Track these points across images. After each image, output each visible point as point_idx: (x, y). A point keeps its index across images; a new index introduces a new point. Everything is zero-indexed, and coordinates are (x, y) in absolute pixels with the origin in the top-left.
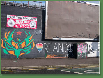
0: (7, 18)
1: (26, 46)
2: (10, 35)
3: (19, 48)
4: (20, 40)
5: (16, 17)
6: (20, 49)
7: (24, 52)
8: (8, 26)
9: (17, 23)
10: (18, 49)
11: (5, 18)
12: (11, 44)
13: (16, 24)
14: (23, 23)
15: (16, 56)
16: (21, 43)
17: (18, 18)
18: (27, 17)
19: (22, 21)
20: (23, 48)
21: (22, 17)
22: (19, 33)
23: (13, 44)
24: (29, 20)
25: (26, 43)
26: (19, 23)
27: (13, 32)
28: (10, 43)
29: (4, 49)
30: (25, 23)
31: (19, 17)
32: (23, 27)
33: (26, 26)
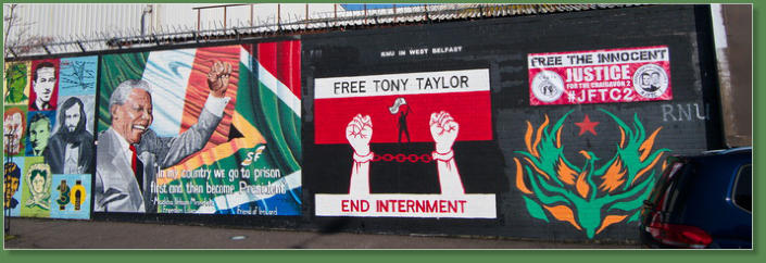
0: (530, 67)
1: (627, 185)
2: (549, 139)
3: (594, 195)
4: (595, 158)
5: (565, 60)
6: (597, 197)
7: (621, 212)
8: (536, 100)
9: (573, 82)
10: (588, 199)
11: (521, 68)
12: (557, 175)
13: (570, 90)
14: (599, 78)
15: (584, 231)
16: (599, 172)
17: (575, 60)
18: (615, 53)
19: (594, 73)
20: (611, 195)
21: (595, 56)
22: (586, 126)
23: (566, 174)
24: (630, 61)
25: (624, 168)
26: (583, 81)
27: (559, 125)
28: (552, 173)
29: (527, 195)
30: (612, 80)
31: (580, 55)
32: (603, 99)
33: (615, 94)
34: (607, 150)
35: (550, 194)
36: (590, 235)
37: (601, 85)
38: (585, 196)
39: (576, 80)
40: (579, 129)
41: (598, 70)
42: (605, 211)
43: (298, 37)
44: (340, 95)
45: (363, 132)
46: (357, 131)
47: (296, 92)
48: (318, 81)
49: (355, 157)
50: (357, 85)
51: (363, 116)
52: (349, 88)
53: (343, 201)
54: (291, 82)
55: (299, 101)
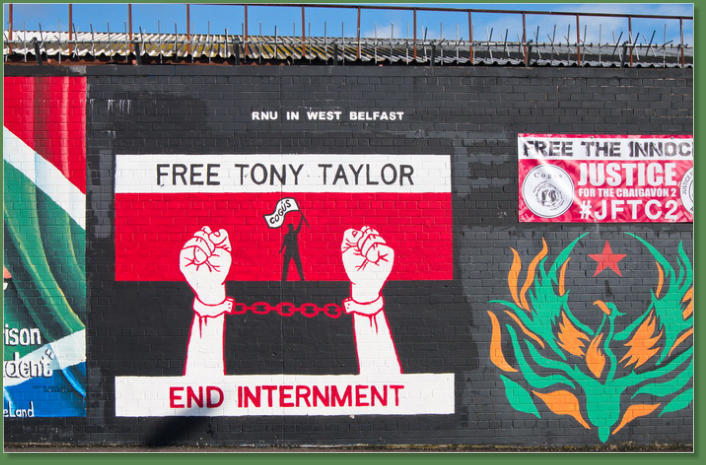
0: (521, 156)
1: (663, 356)
2: (546, 280)
3: (612, 372)
4: (616, 313)
5: (579, 148)
7: (652, 399)
8: (529, 213)
9: (589, 185)
10: (602, 380)
11: (506, 157)
13: (582, 199)
14: (630, 182)
15: (595, 429)
16: (622, 336)
17: (593, 149)
18: (655, 141)
19: (622, 172)
20: (638, 372)
21: (624, 143)
22: (607, 260)
23: (571, 339)
24: (678, 157)
25: (660, 330)
26: (605, 185)
27: (564, 257)
28: (549, 337)
30: (647, 186)
31: (602, 141)
32: (634, 217)
33: (653, 209)
34: (636, 301)
35: (544, 372)
36: (604, 437)
37: (632, 193)
38: (598, 374)
39: (593, 182)
40: (593, 265)
41: (629, 169)
42: (628, 397)
43: (80, 69)
44: (168, 187)
45: (212, 260)
46: (201, 257)
47: (76, 179)
48: (123, 161)
49: (197, 306)
50: (203, 171)
51: (214, 229)
52: (187, 176)
53: (172, 390)
54: (65, 158)
55: (83, 197)
